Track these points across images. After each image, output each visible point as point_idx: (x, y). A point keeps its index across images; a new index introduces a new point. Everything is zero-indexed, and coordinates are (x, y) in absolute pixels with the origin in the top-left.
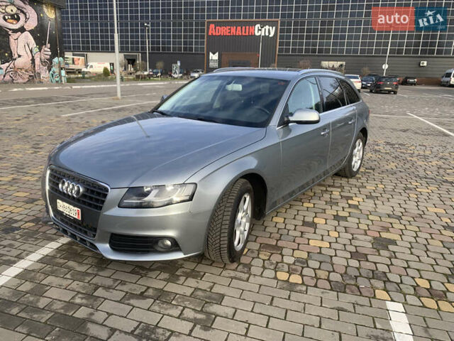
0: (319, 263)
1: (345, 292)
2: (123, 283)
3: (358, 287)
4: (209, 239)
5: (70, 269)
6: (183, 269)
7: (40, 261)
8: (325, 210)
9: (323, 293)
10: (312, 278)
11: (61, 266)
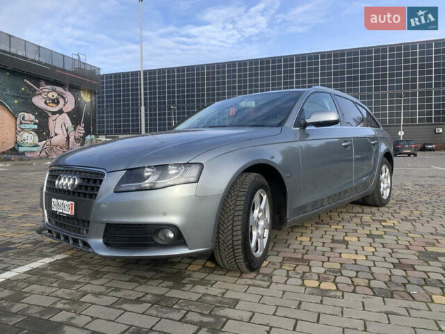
0: (355, 273)
1: (393, 297)
2: (117, 290)
3: (409, 294)
4: (220, 235)
5: (58, 279)
6: (190, 279)
7: (28, 272)
8: (356, 230)
9: (364, 298)
10: (349, 285)
11: (50, 276)
